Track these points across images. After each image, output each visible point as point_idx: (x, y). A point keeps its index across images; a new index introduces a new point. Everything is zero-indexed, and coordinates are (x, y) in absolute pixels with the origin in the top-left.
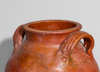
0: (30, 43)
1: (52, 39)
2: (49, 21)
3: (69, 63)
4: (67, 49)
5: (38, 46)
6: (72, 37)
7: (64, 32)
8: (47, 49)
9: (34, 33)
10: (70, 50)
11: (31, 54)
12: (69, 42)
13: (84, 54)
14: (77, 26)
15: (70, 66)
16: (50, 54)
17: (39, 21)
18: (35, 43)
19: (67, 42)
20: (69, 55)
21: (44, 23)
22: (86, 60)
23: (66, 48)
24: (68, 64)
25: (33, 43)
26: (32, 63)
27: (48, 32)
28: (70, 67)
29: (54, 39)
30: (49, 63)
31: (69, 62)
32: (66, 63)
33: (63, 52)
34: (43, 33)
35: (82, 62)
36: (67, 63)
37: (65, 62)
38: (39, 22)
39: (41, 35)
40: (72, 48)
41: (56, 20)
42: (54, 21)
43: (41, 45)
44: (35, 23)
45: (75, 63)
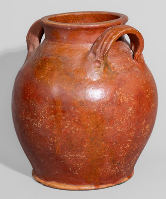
0: (51, 42)
1: (80, 36)
2: (82, 13)
3: (104, 70)
4: (101, 49)
5: (60, 47)
6: (108, 33)
7: (97, 25)
8: (73, 50)
9: (56, 28)
10: (105, 50)
11: (50, 57)
12: (104, 39)
13: (129, 59)
14: (121, 18)
15: (106, 74)
16: (77, 58)
17: (67, 13)
18: (57, 43)
19: (101, 40)
20: (104, 57)
21: (74, 15)
22: (131, 67)
23: (100, 47)
24: (102, 71)
25: (54, 42)
26: (52, 70)
27: (75, 25)
28: (106, 76)
29: (83, 36)
30: (75, 70)
31: (105, 68)
32: (100, 69)
33: (95, 54)
34: (68, 27)
35: (125, 69)
36: (102, 68)
37: (99, 67)
38: (65, 15)
39: (65, 29)
40: (108, 48)
41: (93, 12)
42: (90, 13)
43: (66, 44)
44: (60, 15)
45: (113, 71)
